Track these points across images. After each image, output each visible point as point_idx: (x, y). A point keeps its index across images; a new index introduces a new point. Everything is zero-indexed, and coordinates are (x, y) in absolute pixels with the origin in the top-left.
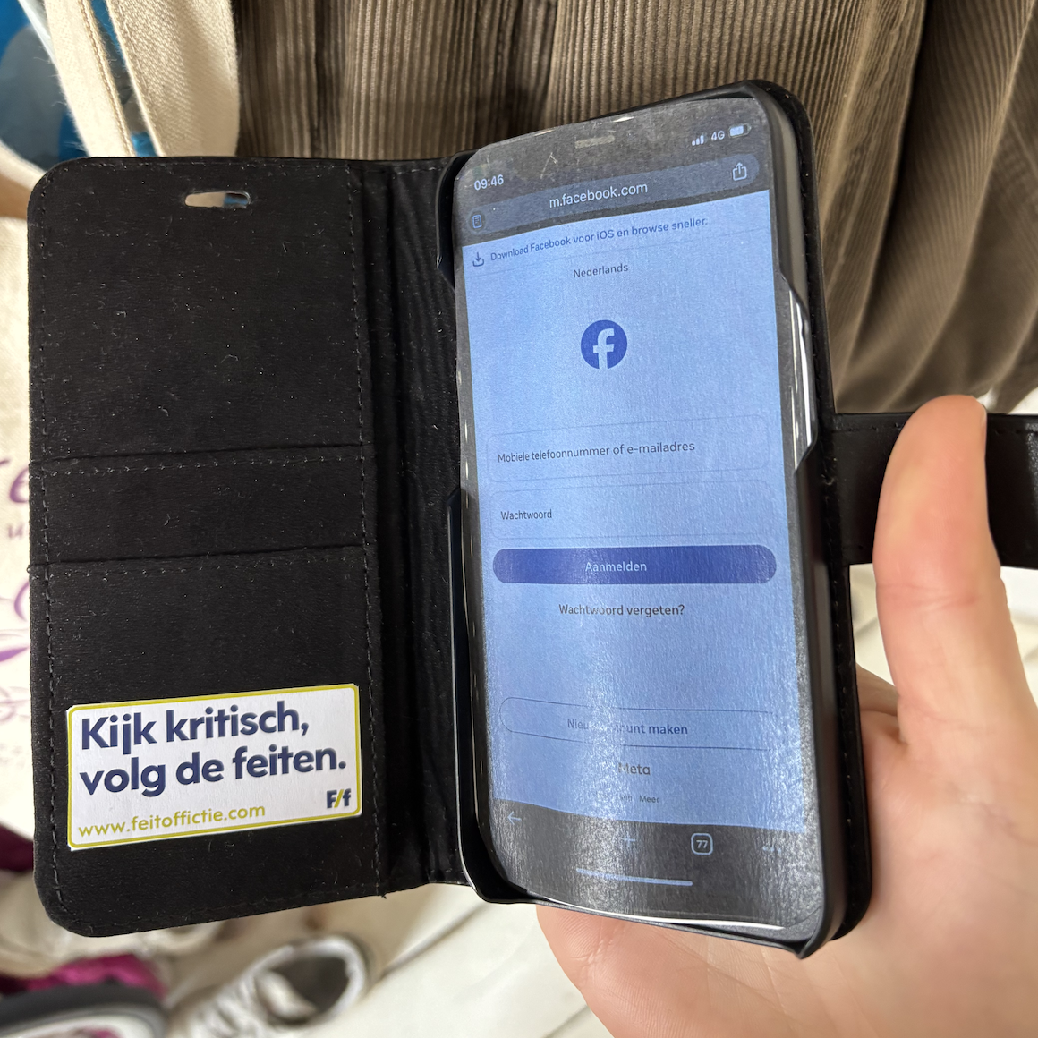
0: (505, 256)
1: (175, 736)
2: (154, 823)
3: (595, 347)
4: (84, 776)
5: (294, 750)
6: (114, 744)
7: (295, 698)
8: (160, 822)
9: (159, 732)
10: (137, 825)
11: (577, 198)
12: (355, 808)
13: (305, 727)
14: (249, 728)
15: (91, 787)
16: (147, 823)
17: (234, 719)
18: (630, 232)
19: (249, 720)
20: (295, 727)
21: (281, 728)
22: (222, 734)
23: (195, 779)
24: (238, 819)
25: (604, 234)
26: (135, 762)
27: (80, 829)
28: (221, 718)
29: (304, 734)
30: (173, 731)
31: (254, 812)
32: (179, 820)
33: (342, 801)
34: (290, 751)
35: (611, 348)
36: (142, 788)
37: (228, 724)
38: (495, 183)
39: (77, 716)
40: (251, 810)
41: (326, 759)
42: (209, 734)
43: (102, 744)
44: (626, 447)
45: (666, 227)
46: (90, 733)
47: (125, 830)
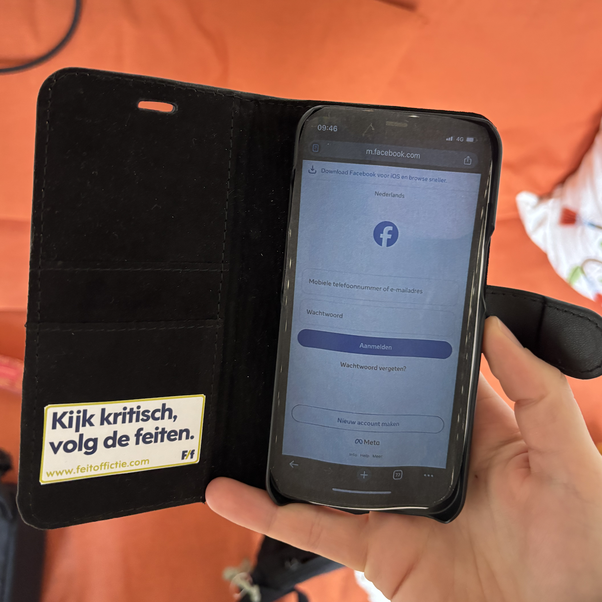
0: (331, 172)
1: (105, 423)
2: (89, 469)
3: (381, 235)
4: (52, 444)
5: (168, 430)
6: (70, 426)
7: (171, 402)
8: (93, 468)
9: (96, 420)
10: (79, 470)
11: (383, 153)
12: (196, 459)
13: (175, 417)
14: (145, 418)
15: (55, 450)
16: (85, 469)
17: (138, 412)
18: (408, 178)
19: (146, 413)
20: (170, 417)
21: (163, 418)
22: (131, 421)
23: (114, 445)
24: (135, 466)
25: (394, 176)
26: (81, 436)
27: (47, 473)
28: (131, 412)
29: (174, 421)
30: (104, 419)
31: (143, 462)
32: (103, 467)
33: (190, 456)
34: (166, 430)
35: (390, 236)
36: (84, 450)
37: (134, 416)
38: (332, 130)
39: (50, 411)
40: (142, 461)
41: (184, 434)
42: (124, 421)
43: (63, 426)
44: (390, 288)
45: (426, 179)
46: (57, 420)
47: (72, 473)
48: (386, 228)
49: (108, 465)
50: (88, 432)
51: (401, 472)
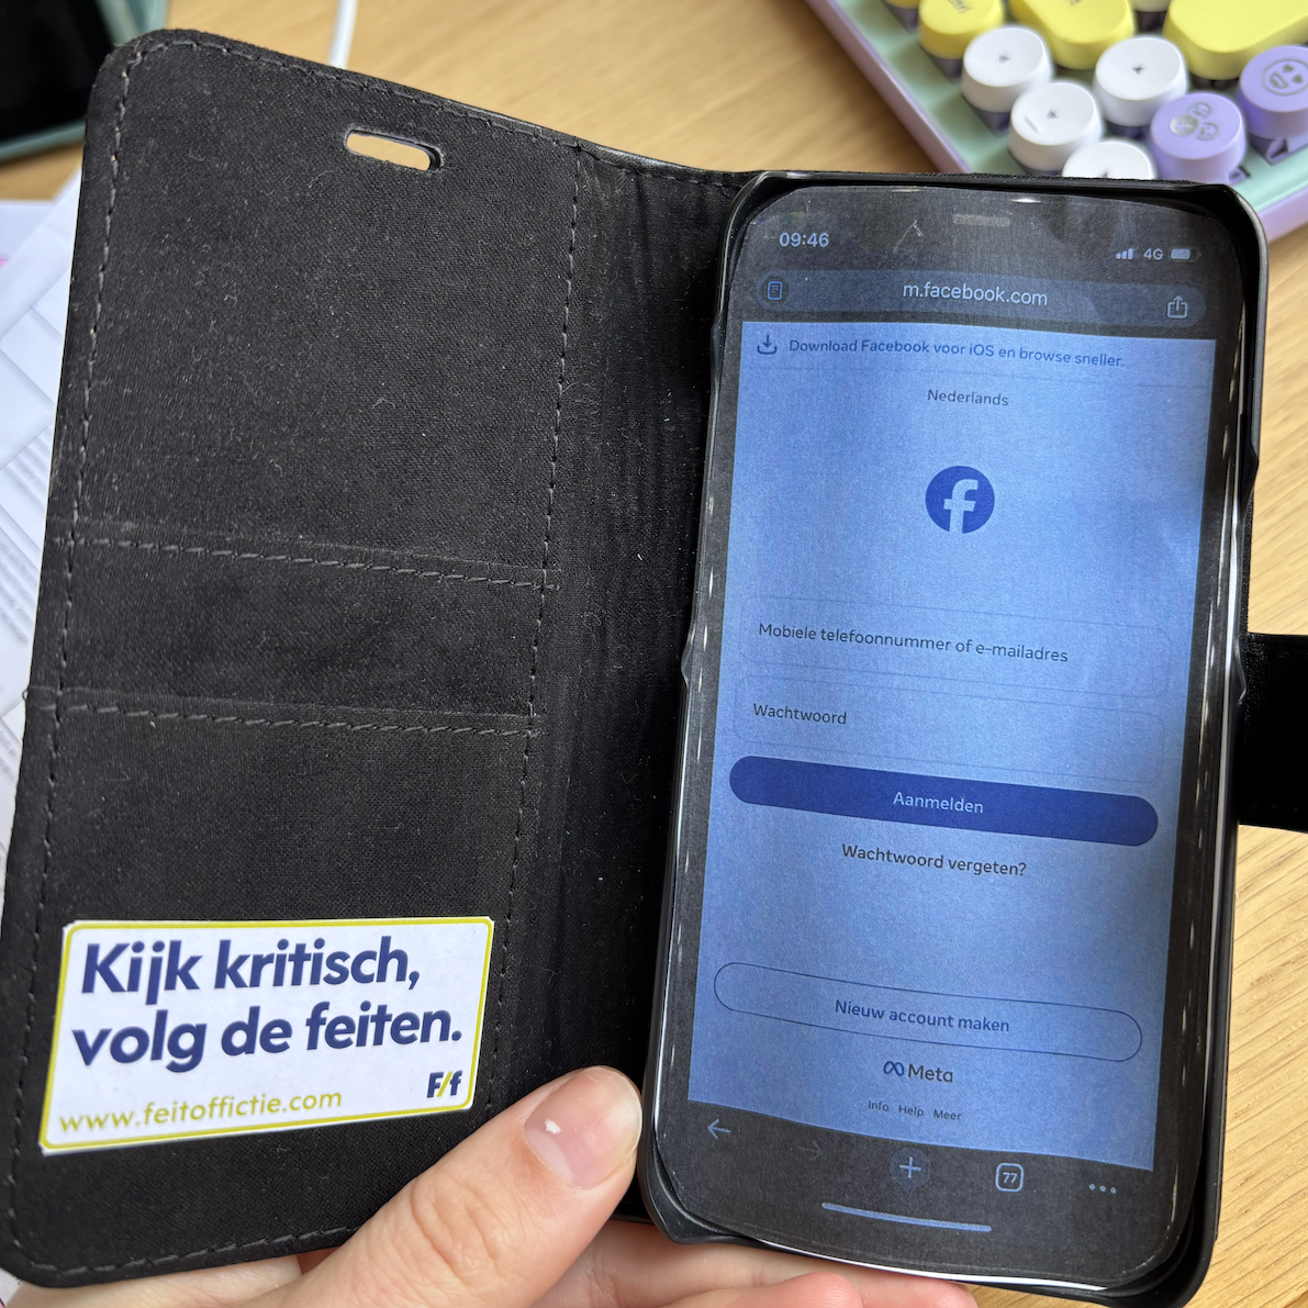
0: (812, 347)
1: (229, 981)
2: (179, 1113)
3: (947, 501)
4: (80, 1037)
5: (394, 1011)
6: (133, 986)
7: (407, 933)
8: (188, 1112)
9: (204, 973)
10: (152, 1116)
11: (946, 292)
12: (464, 1098)
13: (414, 977)
14: (336, 975)
15: (88, 1054)
16: (167, 1113)
17: (318, 958)
18: (1017, 354)
19: (339, 962)
20: (401, 977)
21: (382, 977)
22: (296, 981)
23: (248, 1048)
24: (303, 1110)
25: (979, 349)
26: (162, 1017)
27: (63, 1122)
28: (300, 956)
29: (411, 988)
30: (226, 972)
31: (326, 1100)
33: (449, 1087)
34: (388, 1012)
35: (970, 506)
36: (167, 1057)
37: (308, 966)
38: (815, 243)
39: (80, 937)
40: (322, 1097)
41: (437, 1025)
42: (278, 981)
43: (114, 986)
44: (975, 644)
45: (1067, 358)
46: (97, 967)
47: (132, 1123)
48: (960, 483)
49: (231, 1105)
50: (181, 1006)
51: (1018, 1171)
